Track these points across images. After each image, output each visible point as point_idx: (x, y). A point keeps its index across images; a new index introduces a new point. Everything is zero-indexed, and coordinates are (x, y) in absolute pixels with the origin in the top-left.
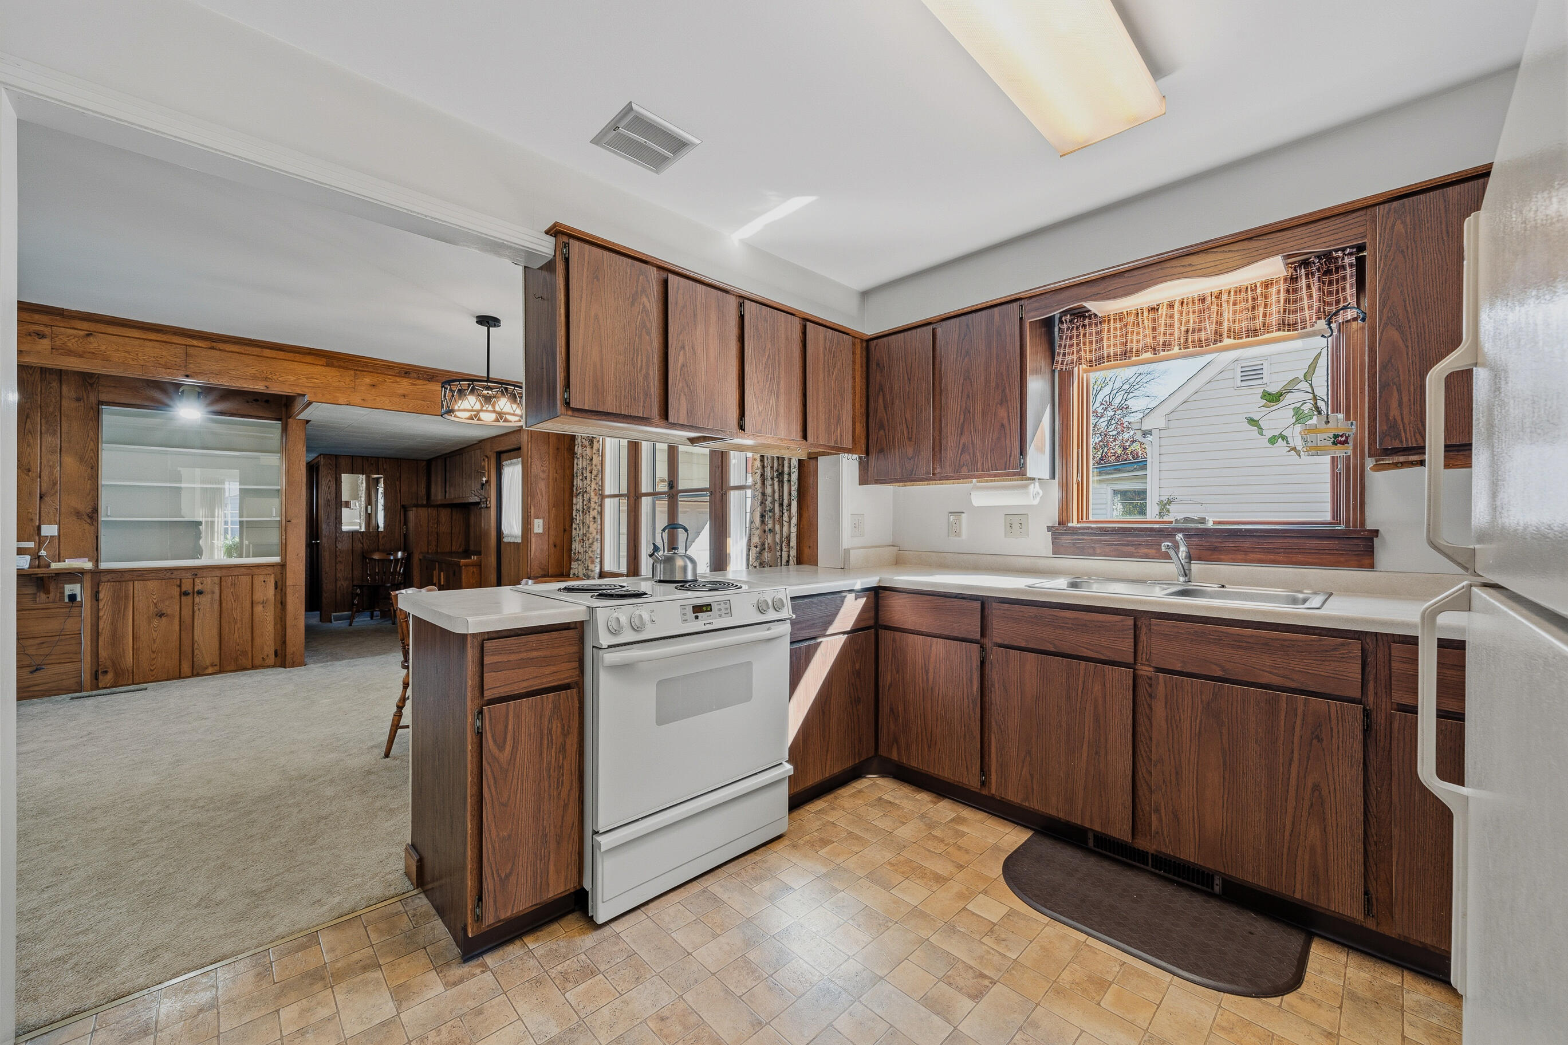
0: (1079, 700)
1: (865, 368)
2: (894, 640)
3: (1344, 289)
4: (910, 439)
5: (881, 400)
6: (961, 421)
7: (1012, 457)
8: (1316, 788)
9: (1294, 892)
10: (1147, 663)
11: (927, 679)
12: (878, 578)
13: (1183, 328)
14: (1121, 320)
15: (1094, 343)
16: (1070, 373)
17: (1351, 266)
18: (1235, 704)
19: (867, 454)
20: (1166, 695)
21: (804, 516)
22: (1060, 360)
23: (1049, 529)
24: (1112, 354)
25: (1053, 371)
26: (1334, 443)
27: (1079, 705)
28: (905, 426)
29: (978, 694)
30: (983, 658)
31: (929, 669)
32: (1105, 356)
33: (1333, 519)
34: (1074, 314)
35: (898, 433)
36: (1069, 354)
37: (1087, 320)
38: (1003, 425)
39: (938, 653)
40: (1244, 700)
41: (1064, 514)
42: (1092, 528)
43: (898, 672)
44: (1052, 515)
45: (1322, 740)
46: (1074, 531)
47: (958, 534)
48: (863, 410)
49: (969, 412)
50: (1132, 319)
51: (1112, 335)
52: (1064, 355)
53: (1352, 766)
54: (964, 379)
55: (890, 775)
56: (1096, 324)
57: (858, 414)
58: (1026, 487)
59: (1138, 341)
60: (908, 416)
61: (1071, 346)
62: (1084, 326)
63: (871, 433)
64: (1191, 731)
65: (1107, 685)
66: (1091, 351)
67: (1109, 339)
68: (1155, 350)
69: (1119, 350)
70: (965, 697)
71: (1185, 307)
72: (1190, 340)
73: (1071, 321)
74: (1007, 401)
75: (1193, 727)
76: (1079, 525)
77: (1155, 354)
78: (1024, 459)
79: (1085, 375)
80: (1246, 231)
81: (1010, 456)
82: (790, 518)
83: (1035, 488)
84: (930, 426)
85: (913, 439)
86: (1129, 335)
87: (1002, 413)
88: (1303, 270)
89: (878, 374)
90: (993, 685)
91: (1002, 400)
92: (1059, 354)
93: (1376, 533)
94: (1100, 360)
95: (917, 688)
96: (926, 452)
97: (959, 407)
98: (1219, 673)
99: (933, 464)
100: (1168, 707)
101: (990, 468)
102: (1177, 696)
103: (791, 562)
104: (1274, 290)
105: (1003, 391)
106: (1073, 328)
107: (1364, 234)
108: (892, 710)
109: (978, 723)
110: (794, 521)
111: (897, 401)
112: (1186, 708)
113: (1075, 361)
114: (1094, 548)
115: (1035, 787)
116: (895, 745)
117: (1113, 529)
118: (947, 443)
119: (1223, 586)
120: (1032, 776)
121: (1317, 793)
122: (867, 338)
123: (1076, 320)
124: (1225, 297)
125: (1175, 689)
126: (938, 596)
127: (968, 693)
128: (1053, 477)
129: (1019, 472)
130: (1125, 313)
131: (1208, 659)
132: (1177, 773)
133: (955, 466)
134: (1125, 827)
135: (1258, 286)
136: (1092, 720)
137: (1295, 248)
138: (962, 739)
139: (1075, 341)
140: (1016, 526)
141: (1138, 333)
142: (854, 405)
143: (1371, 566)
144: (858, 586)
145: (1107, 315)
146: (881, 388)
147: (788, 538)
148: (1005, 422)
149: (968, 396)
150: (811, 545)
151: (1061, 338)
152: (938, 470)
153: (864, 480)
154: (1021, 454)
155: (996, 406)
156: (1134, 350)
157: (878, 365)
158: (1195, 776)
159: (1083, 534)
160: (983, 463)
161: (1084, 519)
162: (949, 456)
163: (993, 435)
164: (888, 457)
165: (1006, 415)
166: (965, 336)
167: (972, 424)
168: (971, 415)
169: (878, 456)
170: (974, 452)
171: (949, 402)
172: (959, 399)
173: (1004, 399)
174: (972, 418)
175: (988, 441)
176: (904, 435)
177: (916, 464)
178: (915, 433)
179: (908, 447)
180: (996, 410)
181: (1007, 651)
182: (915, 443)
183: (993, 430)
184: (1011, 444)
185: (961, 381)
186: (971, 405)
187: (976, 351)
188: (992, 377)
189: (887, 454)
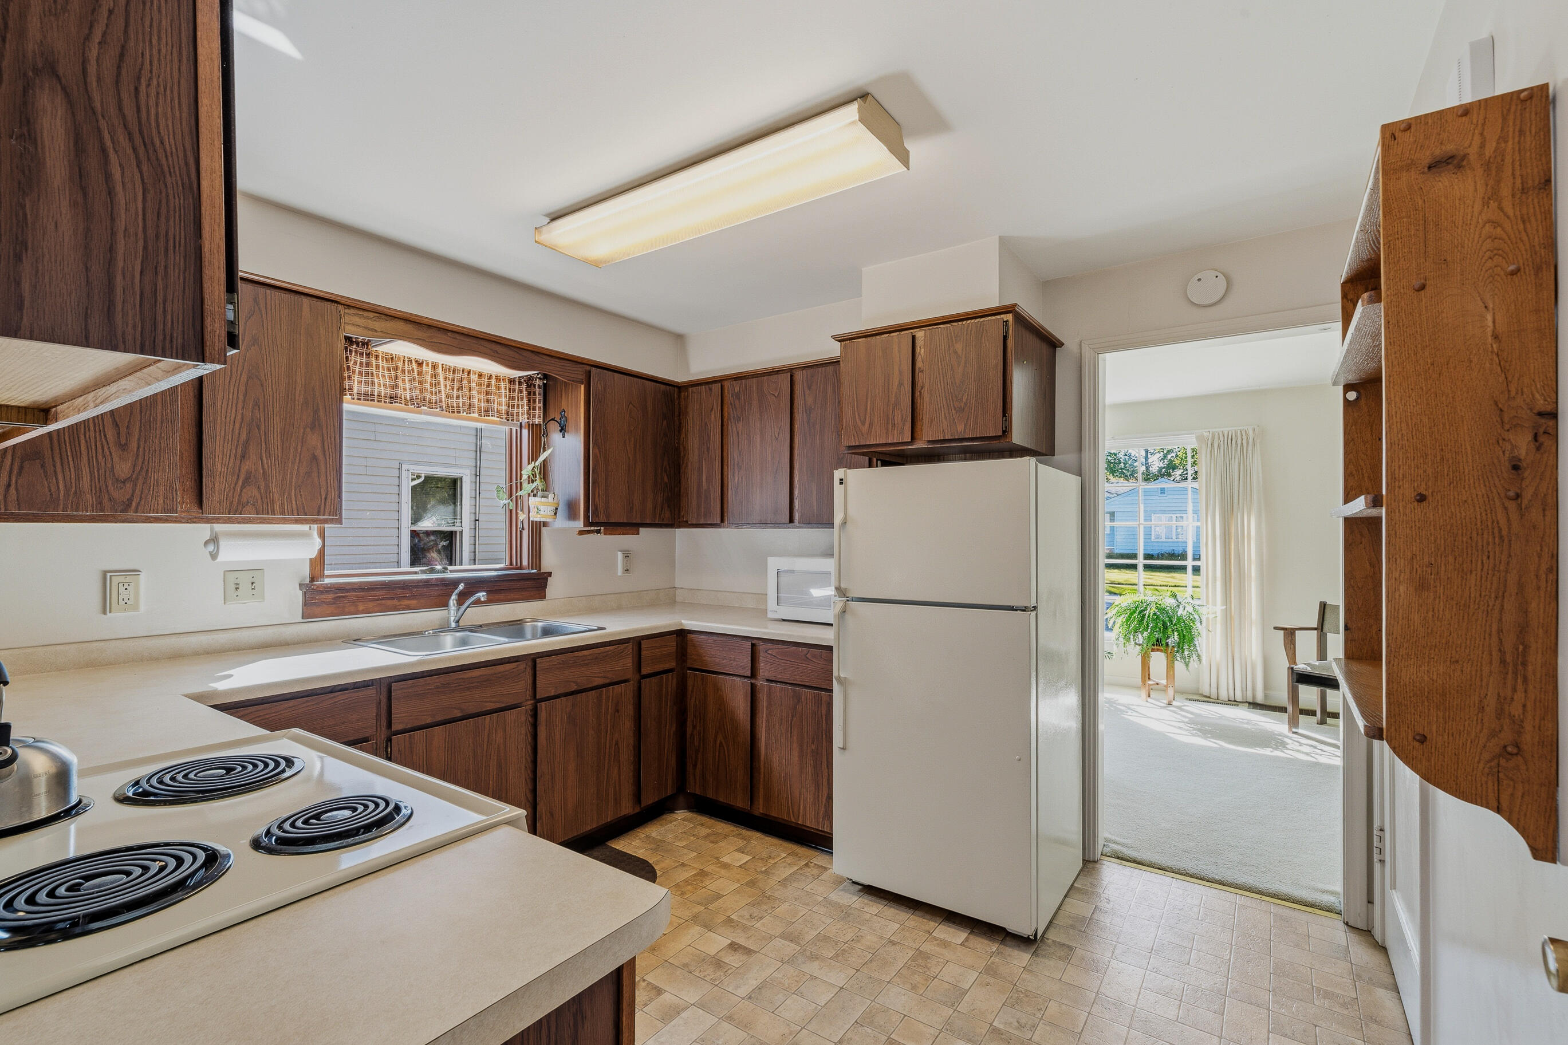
0: (485, 755)
4: (123, 447)
6: (244, 437)
7: (329, 500)
8: (616, 743)
10: (530, 698)
17: (539, 387)
20: (546, 720)
23: (302, 587)
24: (383, 395)
26: (555, 514)
27: (484, 759)
28: (108, 420)
33: (511, 565)
38: (314, 457)
40: (586, 702)
41: (318, 568)
45: (619, 711)
47: (130, 605)
49: (258, 427)
51: (380, 373)
54: (249, 378)
64: (561, 741)
65: (507, 729)
75: (562, 736)
80: (518, 342)
81: (326, 498)
85: (134, 445)
87: (314, 440)
91: (313, 423)
93: (550, 574)
96: (166, 474)
97: (239, 417)
98: (574, 688)
100: (547, 729)
101: (295, 512)
102: (553, 718)
105: (316, 412)
107: (583, 381)
112: (558, 724)
114: (356, 606)
118: (214, 465)
121: (616, 746)
125: (552, 712)
129: (336, 519)
131: (569, 680)
133: (231, 503)
136: (495, 768)
137: (555, 372)
140: (246, 586)
143: (543, 597)
148: (319, 453)
149: (257, 405)
155: (305, 429)
158: (562, 773)
160: (282, 503)
162: (215, 486)
163: (298, 467)
164: (55, 472)
165: (319, 445)
166: (252, 315)
167: (264, 445)
168: (262, 433)
169: (21, 468)
170: (267, 486)
171: (220, 404)
172: (240, 406)
173: (316, 423)
174: (263, 437)
175: (292, 473)
176: (105, 436)
177: (138, 493)
178: (136, 437)
179: (116, 459)
180: (304, 433)
181: (410, 735)
182: (138, 455)
183: (300, 460)
184: (327, 483)
185: (244, 378)
186: (262, 419)
187: (270, 342)
188: (298, 389)
189: (55, 466)
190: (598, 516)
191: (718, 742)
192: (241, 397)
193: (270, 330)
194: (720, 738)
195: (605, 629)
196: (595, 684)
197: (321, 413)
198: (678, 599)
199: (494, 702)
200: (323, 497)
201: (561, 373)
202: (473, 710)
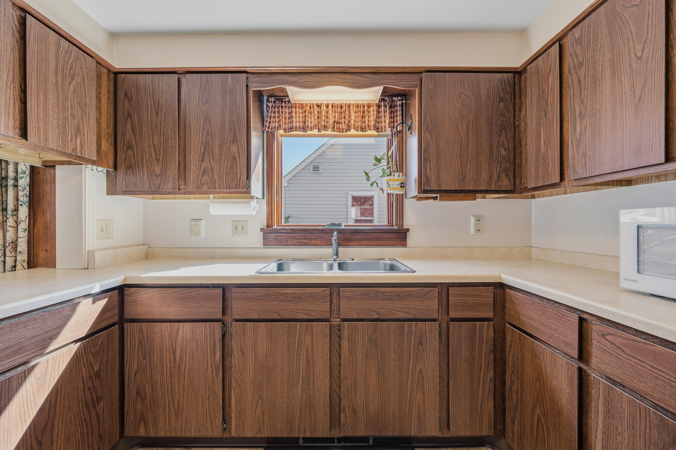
0: (296, 350)
1: (112, 96)
2: (141, 331)
3: (397, 116)
4: (158, 160)
5: (129, 125)
6: (202, 151)
7: (242, 181)
8: (420, 371)
9: (411, 433)
10: (337, 316)
11: (175, 359)
12: (124, 277)
13: (333, 120)
14: (302, 108)
15: (287, 119)
16: (273, 134)
17: (400, 106)
18: (384, 333)
19: (115, 168)
20: (349, 335)
21: (39, 221)
22: (267, 125)
23: (262, 230)
24: (298, 127)
25: (263, 131)
26: (401, 187)
27: (296, 353)
28: (153, 149)
29: (220, 362)
30: (224, 333)
31: (175, 350)
32: (294, 127)
33: (389, 224)
34: (277, 99)
35: (146, 153)
36: (273, 122)
37: (284, 104)
38: (234, 158)
39: (185, 335)
40: (388, 330)
41: (270, 221)
42: (287, 229)
43: (145, 358)
44: (263, 221)
45: (423, 344)
46: (277, 231)
47: (198, 234)
48: (111, 130)
49: (209, 145)
50: (308, 108)
51: (297, 116)
52: (270, 122)
53: (435, 355)
54: (205, 120)
55: (137, 445)
56: (289, 108)
57: (104, 133)
58: (249, 202)
59: (311, 122)
60: (156, 142)
61: (274, 117)
62: (282, 107)
63: (119, 152)
64: (362, 356)
65: (314, 336)
66: (285, 123)
67: (296, 118)
68: (319, 130)
69: (301, 125)
70: (209, 366)
71: (334, 108)
72: (335, 128)
73: (274, 102)
74: (237, 141)
75: (363, 352)
76: (279, 228)
77: (319, 132)
78: (250, 182)
79: (280, 138)
81: (240, 180)
82: (17, 223)
83: (254, 203)
84: (176, 152)
85: (161, 159)
86: (307, 117)
87: (234, 149)
88: (383, 103)
89: (126, 104)
90: (232, 352)
91: (234, 139)
92: (267, 121)
93: (408, 230)
94: (291, 129)
95: (165, 369)
96: (173, 171)
97: (200, 141)
98: (376, 316)
99: (179, 182)
100: (350, 343)
101: (225, 187)
102: (355, 335)
103: (19, 266)
104: (372, 109)
105: (235, 133)
106: (275, 106)
107: (416, 85)
108: (138, 393)
109: (221, 385)
110: (24, 225)
111: (145, 129)
112: (359, 342)
113: (277, 127)
114: (287, 241)
115: (265, 421)
116: (142, 423)
117: (299, 230)
118: (190, 166)
119: (353, 260)
120: (263, 413)
121: (421, 374)
122: (115, 71)
123: (277, 102)
124: (352, 107)
125: (353, 331)
126: (184, 287)
127: (211, 362)
128: (263, 198)
129: (247, 190)
130: (305, 104)
131: (370, 309)
132: (355, 383)
133: (197, 184)
134: (326, 428)
135: (366, 105)
136: (304, 361)
138: (207, 401)
139: (277, 114)
140: (240, 228)
141: (311, 118)
142: (99, 123)
143: (405, 245)
144: (97, 289)
145: (295, 103)
146: (129, 116)
147: (15, 244)
148: (236, 155)
149: (208, 133)
150: (48, 248)
151: (268, 112)
152: (183, 187)
153: (111, 191)
154: (247, 179)
155: (230, 144)
156: (309, 127)
157: (126, 95)
158: (364, 382)
159: (281, 233)
160: (219, 184)
161: (280, 224)
162: (192, 176)
163: (227, 164)
164: (136, 173)
165: (237, 151)
166: (205, 89)
167: (211, 154)
168: (210, 148)
169: (126, 172)
170: (212, 175)
171: (192, 135)
172: (201, 135)
173: (235, 139)
174: (211, 149)
175: (224, 167)
176: (152, 156)
177: (163, 180)
178: (162, 156)
179: (155, 166)
180: (229, 146)
181: (243, 324)
182: (163, 164)
183: (227, 160)
184: (241, 171)
185: (202, 121)
186: (210, 140)
187: (214, 101)
188: (226, 123)
189: (136, 171)
190: (429, 184)
191: (536, 416)
192: (201, 131)
193: (213, 94)
194: (538, 412)
195: (415, 272)
196: (397, 317)
197: (237, 134)
198: (534, 256)
199: (304, 314)
200: (239, 179)
201: (397, 83)
202: (287, 316)
